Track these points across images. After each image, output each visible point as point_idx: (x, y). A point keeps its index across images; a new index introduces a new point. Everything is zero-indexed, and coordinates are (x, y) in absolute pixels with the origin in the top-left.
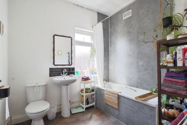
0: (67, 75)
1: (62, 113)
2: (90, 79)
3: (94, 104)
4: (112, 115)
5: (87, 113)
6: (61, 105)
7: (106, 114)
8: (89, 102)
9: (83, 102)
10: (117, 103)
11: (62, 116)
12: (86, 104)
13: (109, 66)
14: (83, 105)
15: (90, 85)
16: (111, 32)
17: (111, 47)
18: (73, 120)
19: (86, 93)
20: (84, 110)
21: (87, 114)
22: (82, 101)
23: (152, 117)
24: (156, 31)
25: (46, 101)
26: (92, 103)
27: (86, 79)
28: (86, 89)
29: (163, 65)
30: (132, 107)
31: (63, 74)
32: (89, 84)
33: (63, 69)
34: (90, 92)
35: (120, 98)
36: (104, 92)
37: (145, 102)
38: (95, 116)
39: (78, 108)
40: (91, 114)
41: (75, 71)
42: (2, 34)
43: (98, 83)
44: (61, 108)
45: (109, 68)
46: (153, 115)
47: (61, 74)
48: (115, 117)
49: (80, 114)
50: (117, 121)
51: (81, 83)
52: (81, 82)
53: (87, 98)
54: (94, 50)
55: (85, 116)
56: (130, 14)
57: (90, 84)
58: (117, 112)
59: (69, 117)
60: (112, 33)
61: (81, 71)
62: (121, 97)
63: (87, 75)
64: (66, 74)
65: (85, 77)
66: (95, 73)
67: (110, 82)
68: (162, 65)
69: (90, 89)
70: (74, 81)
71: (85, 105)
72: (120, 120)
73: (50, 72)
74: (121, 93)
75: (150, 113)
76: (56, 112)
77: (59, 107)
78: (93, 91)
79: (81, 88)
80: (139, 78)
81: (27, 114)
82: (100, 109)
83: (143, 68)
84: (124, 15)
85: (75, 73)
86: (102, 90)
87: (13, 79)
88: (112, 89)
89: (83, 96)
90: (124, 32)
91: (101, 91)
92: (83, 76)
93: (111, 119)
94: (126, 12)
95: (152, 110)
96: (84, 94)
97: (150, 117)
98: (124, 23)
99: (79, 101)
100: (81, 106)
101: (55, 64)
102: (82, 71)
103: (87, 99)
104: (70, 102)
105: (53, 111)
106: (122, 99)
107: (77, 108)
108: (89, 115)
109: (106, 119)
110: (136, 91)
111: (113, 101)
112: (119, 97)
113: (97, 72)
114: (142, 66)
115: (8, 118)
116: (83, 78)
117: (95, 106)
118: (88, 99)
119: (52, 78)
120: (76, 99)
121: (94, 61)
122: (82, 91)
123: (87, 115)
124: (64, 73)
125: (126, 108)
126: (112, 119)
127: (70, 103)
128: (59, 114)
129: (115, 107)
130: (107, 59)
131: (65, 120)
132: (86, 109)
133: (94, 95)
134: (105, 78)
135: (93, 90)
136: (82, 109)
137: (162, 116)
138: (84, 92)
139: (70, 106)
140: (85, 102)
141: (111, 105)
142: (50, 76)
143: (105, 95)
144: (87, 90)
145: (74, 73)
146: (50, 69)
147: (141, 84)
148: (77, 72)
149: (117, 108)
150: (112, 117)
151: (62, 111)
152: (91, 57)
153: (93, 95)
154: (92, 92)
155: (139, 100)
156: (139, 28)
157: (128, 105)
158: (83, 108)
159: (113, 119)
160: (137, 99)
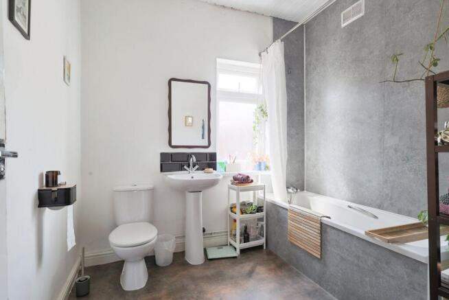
0: (198, 169)
1: (187, 254)
2: (252, 181)
3: (262, 241)
4: (304, 273)
5: (243, 261)
6: (184, 236)
7: (290, 270)
8: (251, 237)
9: (235, 235)
10: (319, 244)
11: (186, 261)
12: (243, 241)
13: (303, 150)
14: (236, 242)
15: (254, 197)
16: (310, 65)
17: (308, 102)
18: (209, 272)
19: (242, 213)
20: (237, 253)
21: (242, 263)
22: (233, 233)
23: (414, 289)
24: (431, 48)
25: (151, 225)
26: (257, 238)
27: (242, 181)
28: (243, 204)
29: (446, 140)
30: (358, 258)
31: (189, 167)
32: (251, 193)
33: (189, 156)
34: (251, 213)
35: (326, 232)
36: (286, 214)
37: (395, 245)
38: (261, 271)
39: (224, 247)
40: (252, 264)
41: (218, 161)
42: (67, 82)
43: (272, 192)
44: (184, 244)
45: (303, 155)
46: (419, 284)
47: (185, 167)
48: (314, 280)
49: (227, 260)
50: (316, 291)
51: (231, 191)
52: (230, 188)
53: (244, 225)
54: (262, 110)
55: (237, 268)
56: (360, 12)
57: (255, 194)
58: (317, 266)
59: (202, 265)
60: (312, 66)
61: (232, 161)
62: (328, 230)
63: (245, 171)
64: (197, 167)
65: (240, 175)
66: (267, 168)
67: (307, 190)
68: (442, 140)
69: (252, 205)
70: (213, 183)
71: (241, 242)
72: (326, 289)
73: (161, 161)
74: (330, 218)
75: (408, 277)
76: (174, 251)
77: (180, 241)
78: (259, 209)
79: (231, 203)
80: (386, 182)
81: (112, 246)
82: (276, 255)
83: (399, 154)
84: (344, 14)
85: (218, 165)
86: (281, 209)
87: (91, 173)
88: (310, 208)
89: (235, 221)
90: (345, 60)
91: (278, 212)
92: (235, 173)
93: (302, 282)
94: (351, 8)
95: (415, 271)
96: (238, 216)
97: (408, 288)
98: (344, 36)
99: (227, 232)
100: (231, 245)
101: (173, 144)
102: (234, 162)
103: (246, 228)
104: (204, 231)
105: (167, 249)
106: (331, 235)
107: (220, 246)
108: (247, 267)
109: (289, 281)
110: (376, 217)
111: (308, 238)
112: (323, 228)
113: (270, 164)
114: (396, 150)
115: (72, 248)
116: (235, 179)
117: (265, 248)
118: (248, 230)
119: (165, 175)
120: (220, 227)
121: (265, 138)
122: (232, 208)
123: (241, 265)
124: (191, 165)
125: (343, 259)
126: (305, 284)
127: (204, 235)
128: (180, 257)
129: (314, 254)
130: (297, 134)
131: (193, 270)
132: (243, 251)
133: (263, 221)
134: (293, 179)
135: (260, 207)
136: (233, 250)
137: (439, 289)
138: (238, 210)
139: (204, 243)
140: (241, 236)
141: (302, 247)
142: (162, 171)
143: (289, 221)
144: (245, 207)
145: (214, 166)
146: (163, 155)
147: (391, 199)
148: (222, 164)
149: (319, 257)
150: (306, 278)
151: (186, 250)
152: (257, 128)
153: (261, 219)
154: (258, 212)
155: (377, 240)
156: (387, 44)
157: (347, 250)
158: (235, 249)
159: (307, 284)
160: (372, 237)
